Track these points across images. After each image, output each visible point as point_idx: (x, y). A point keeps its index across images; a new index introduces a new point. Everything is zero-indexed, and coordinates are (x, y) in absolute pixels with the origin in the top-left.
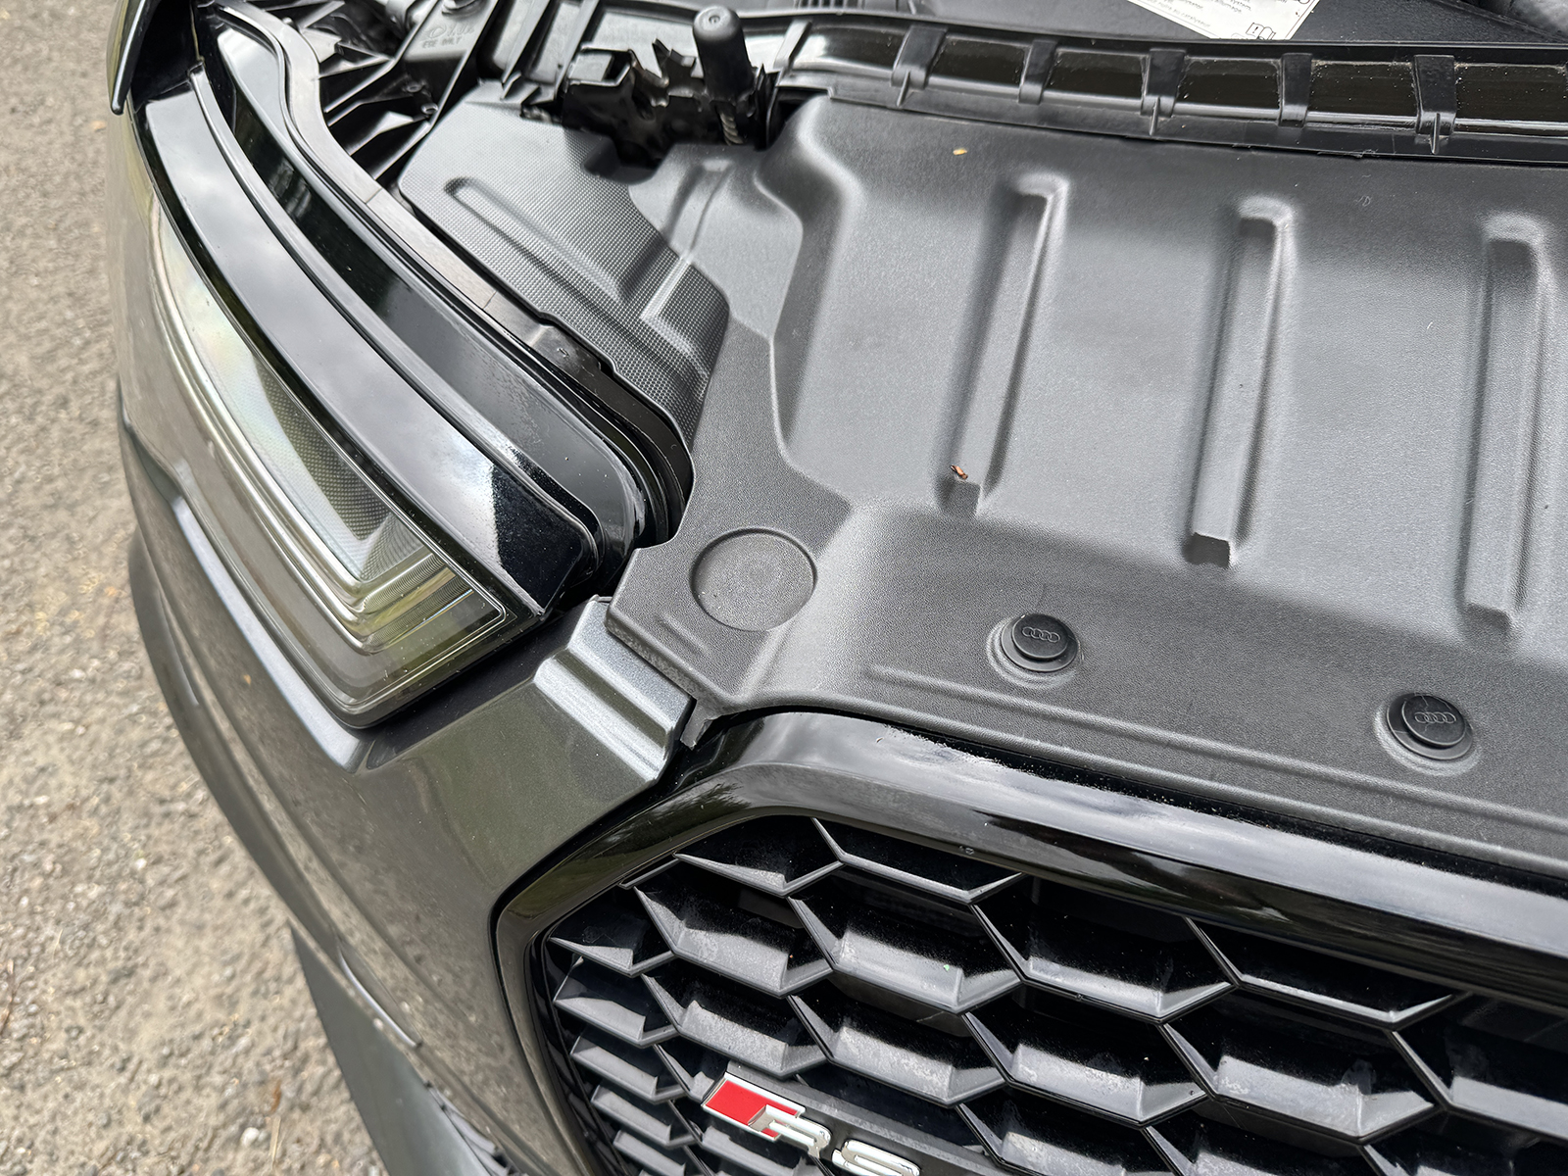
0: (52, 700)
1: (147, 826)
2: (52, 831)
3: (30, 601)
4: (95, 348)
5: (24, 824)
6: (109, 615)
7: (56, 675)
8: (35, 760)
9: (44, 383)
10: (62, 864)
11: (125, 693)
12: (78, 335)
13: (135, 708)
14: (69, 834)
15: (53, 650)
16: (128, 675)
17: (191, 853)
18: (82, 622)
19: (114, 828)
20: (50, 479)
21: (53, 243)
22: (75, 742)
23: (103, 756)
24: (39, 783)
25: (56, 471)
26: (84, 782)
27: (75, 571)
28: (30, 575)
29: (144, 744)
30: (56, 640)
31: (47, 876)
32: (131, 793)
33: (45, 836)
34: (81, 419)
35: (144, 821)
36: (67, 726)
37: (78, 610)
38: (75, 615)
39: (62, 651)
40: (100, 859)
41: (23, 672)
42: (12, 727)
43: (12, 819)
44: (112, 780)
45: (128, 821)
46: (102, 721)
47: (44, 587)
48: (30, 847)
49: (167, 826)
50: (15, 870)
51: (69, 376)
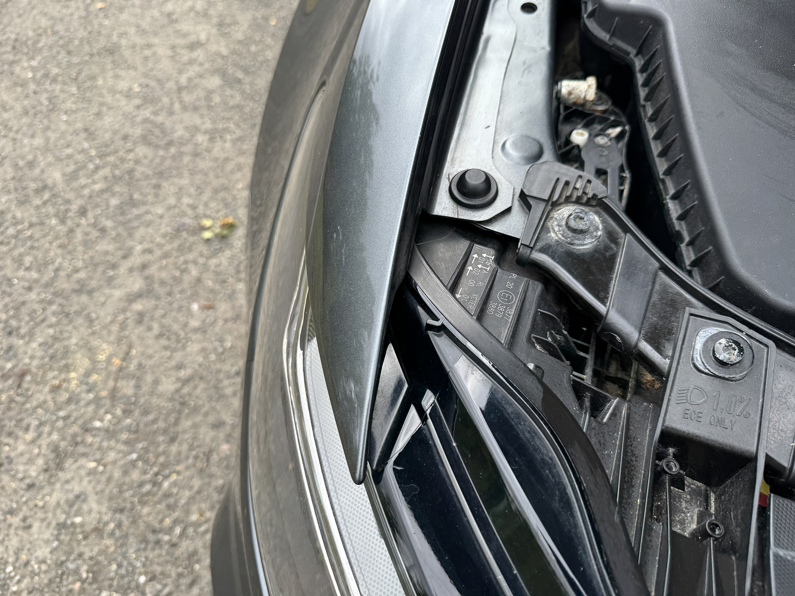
0: (82, 442)
1: (145, 549)
2: (86, 546)
3: (67, 363)
4: (101, 173)
5: (68, 538)
6: (116, 380)
7: (85, 423)
8: (73, 488)
9: (70, 195)
10: (93, 573)
11: (127, 443)
12: (91, 161)
13: (134, 456)
14: (96, 549)
15: (82, 403)
16: (129, 429)
17: (174, 574)
18: (99, 383)
19: (124, 549)
20: (76, 270)
21: (74, 90)
22: (97, 477)
23: (115, 491)
24: (75, 508)
25: (80, 264)
26: (104, 509)
27: (95, 342)
28: (66, 343)
29: (141, 484)
30: (84, 395)
31: (83, 581)
32: (134, 522)
33: (82, 549)
34: (94, 225)
35: (143, 546)
36: (92, 465)
37: (97, 374)
38: (94, 377)
39: (88, 404)
40: (116, 572)
41: (65, 418)
42: (58, 461)
43: (59, 534)
44: (122, 511)
45: (133, 545)
46: (114, 462)
47: (74, 352)
48: (72, 558)
49: (157, 552)
50: (63, 574)
51: (86, 192)
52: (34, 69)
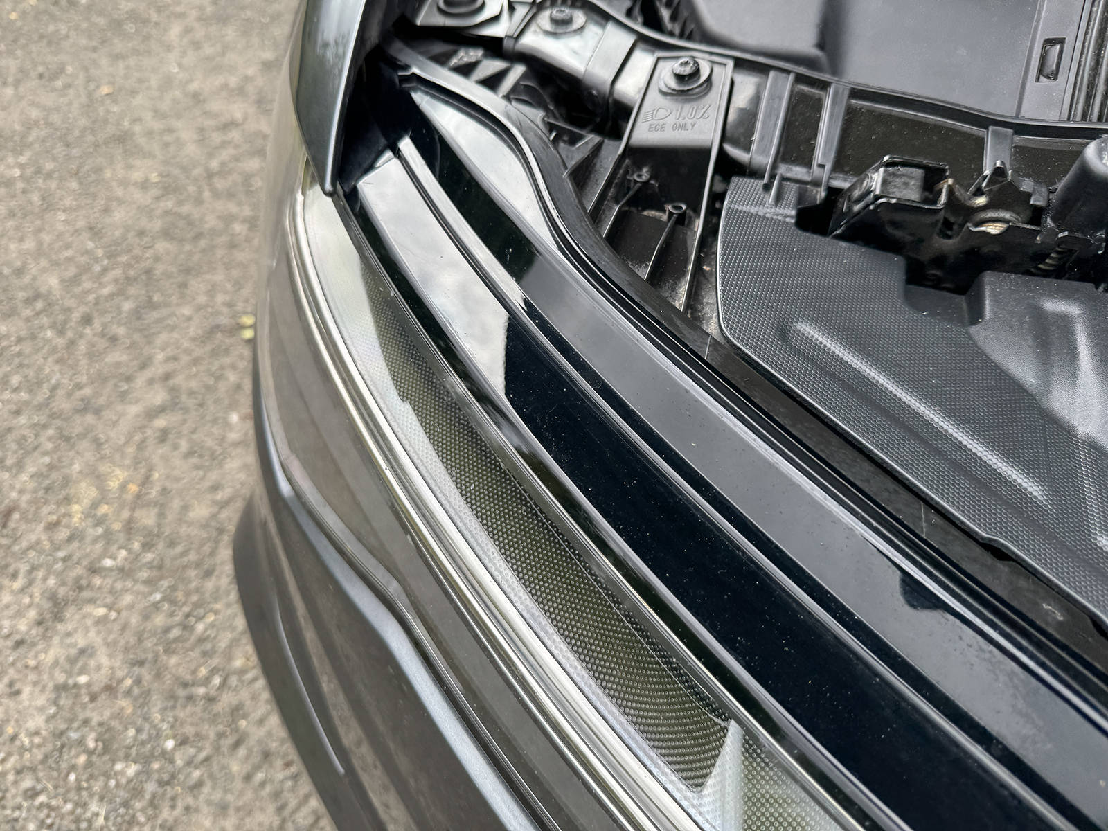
0: (88, 586)
1: (174, 707)
2: (93, 710)
3: (68, 495)
4: (111, 275)
5: (69, 702)
6: (133, 510)
7: (91, 563)
8: (76, 641)
9: (70, 303)
10: (104, 742)
11: (148, 582)
12: (97, 263)
13: (158, 596)
14: (107, 714)
15: (88, 539)
16: (150, 566)
17: (212, 735)
18: (110, 515)
19: (146, 709)
20: (79, 387)
21: (74, 185)
22: (109, 625)
23: (133, 641)
24: (80, 664)
25: (84, 379)
26: (118, 664)
27: (104, 468)
28: (66, 471)
29: (167, 630)
30: (90, 531)
31: (90, 753)
32: (158, 676)
33: (88, 714)
34: (103, 335)
35: (171, 703)
36: (101, 611)
37: (107, 504)
38: (104, 509)
39: (95, 540)
40: (135, 739)
41: (64, 560)
42: (56, 610)
43: (58, 698)
44: (141, 663)
45: (157, 702)
46: (131, 607)
47: (77, 482)
48: (75, 725)
49: (189, 709)
50: (63, 746)
51: (91, 297)
52: (22, 167)
